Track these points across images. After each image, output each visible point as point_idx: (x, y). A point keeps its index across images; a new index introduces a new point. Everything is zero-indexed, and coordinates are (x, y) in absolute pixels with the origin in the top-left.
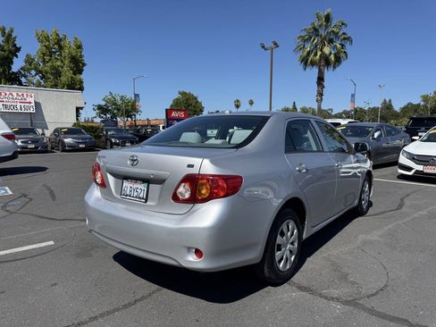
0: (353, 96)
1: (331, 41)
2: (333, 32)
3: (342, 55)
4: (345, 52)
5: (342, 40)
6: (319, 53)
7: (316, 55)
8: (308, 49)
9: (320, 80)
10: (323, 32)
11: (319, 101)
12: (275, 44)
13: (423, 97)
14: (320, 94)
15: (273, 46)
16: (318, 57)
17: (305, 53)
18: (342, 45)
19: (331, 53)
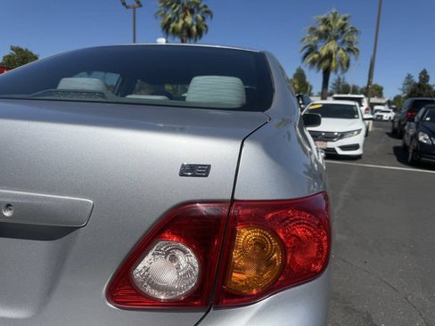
1: (192, 12)
2: (195, 2)
3: (203, 28)
4: (206, 26)
5: (203, 13)
6: (181, 22)
8: (170, 16)
12: (138, 3)
15: (136, 4)
16: (180, 25)
17: (167, 20)
18: (204, 18)
19: (192, 25)
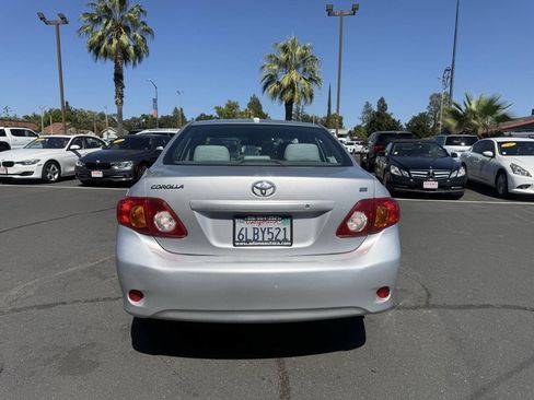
0: (155, 101)
1: (127, 30)
2: (130, 18)
3: (143, 49)
4: (146, 47)
5: (142, 31)
6: (115, 42)
7: (110, 42)
8: (100, 33)
9: (118, 78)
10: (117, 15)
11: (120, 104)
12: (63, 18)
13: (217, 108)
14: (121, 96)
15: (60, 20)
16: (113, 46)
17: (96, 38)
18: (144, 38)
19: (129, 45)
